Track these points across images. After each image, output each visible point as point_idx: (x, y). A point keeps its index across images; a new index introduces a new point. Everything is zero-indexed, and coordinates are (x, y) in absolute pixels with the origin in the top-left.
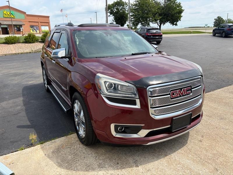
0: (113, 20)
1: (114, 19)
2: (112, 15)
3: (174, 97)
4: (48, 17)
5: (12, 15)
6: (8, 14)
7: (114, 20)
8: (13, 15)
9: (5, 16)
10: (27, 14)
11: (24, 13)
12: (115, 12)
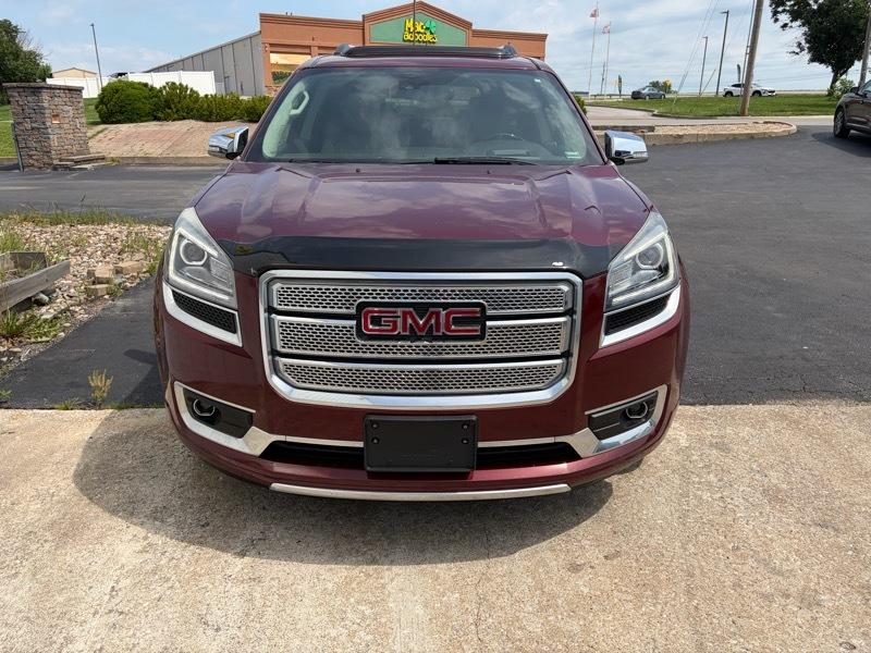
0: (800, 44)
1: (803, 42)
2: (798, 23)
3: (371, 330)
4: (543, 38)
5: (428, 33)
6: (419, 29)
7: (807, 41)
8: (431, 33)
9: (409, 37)
10: (474, 28)
11: (466, 25)
12: (815, 7)
